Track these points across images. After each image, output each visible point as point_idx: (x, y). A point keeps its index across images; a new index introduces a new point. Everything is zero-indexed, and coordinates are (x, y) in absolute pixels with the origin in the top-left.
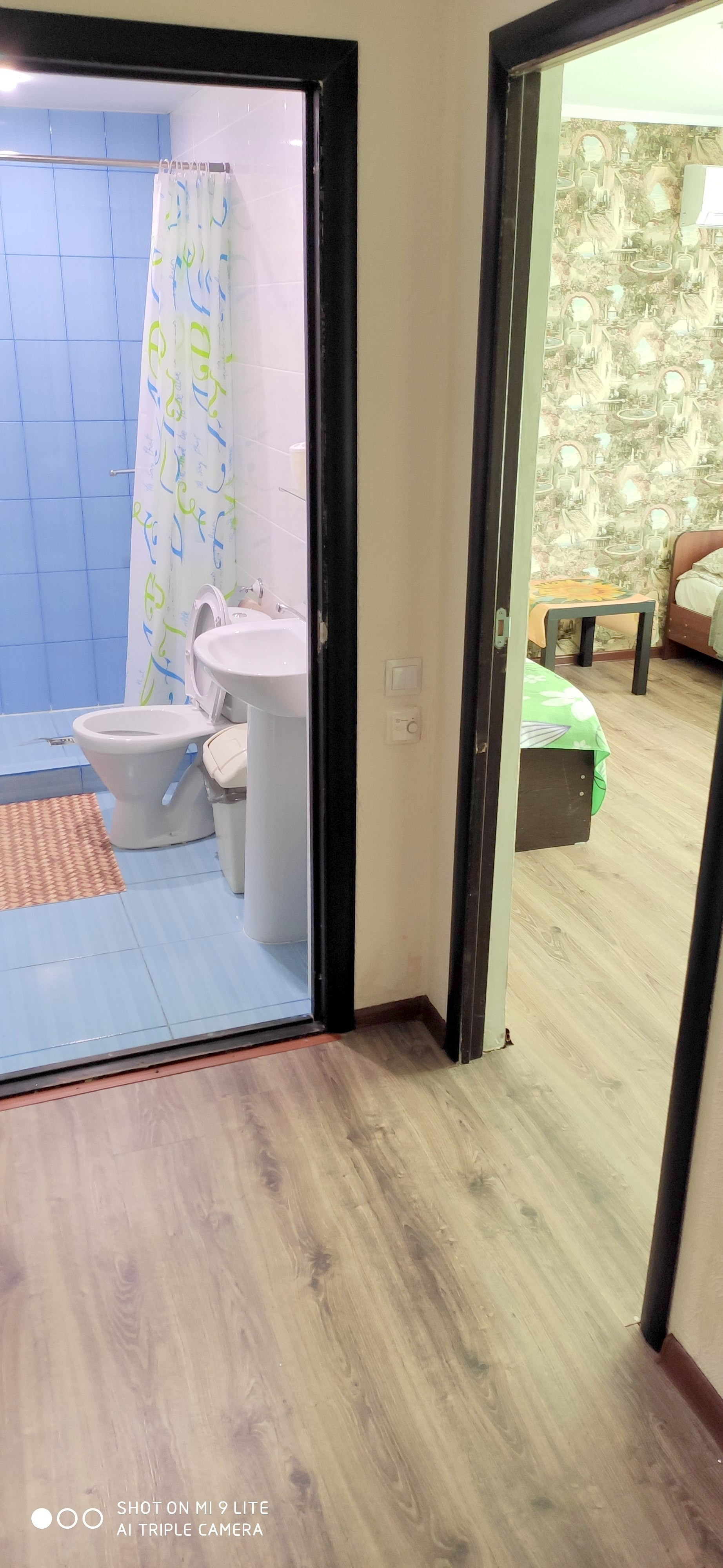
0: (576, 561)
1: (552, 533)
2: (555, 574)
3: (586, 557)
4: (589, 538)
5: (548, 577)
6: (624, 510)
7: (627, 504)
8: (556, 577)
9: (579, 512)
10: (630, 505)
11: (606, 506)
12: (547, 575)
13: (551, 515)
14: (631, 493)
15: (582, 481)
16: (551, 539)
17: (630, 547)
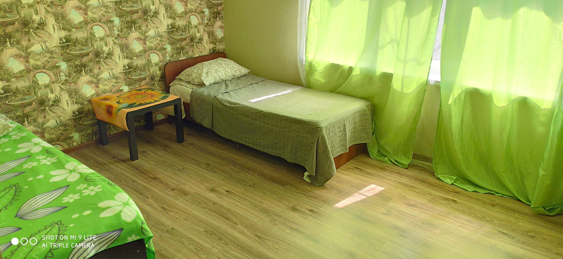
0: (115, 85)
1: (98, 72)
2: (105, 93)
3: (120, 81)
4: (120, 72)
5: (101, 95)
6: (135, 55)
7: (136, 52)
8: (105, 95)
9: (111, 60)
10: (137, 53)
11: (125, 55)
12: (100, 94)
13: (94, 63)
14: (137, 47)
15: (109, 43)
16: (98, 75)
17: (142, 73)
